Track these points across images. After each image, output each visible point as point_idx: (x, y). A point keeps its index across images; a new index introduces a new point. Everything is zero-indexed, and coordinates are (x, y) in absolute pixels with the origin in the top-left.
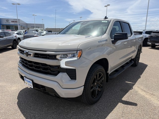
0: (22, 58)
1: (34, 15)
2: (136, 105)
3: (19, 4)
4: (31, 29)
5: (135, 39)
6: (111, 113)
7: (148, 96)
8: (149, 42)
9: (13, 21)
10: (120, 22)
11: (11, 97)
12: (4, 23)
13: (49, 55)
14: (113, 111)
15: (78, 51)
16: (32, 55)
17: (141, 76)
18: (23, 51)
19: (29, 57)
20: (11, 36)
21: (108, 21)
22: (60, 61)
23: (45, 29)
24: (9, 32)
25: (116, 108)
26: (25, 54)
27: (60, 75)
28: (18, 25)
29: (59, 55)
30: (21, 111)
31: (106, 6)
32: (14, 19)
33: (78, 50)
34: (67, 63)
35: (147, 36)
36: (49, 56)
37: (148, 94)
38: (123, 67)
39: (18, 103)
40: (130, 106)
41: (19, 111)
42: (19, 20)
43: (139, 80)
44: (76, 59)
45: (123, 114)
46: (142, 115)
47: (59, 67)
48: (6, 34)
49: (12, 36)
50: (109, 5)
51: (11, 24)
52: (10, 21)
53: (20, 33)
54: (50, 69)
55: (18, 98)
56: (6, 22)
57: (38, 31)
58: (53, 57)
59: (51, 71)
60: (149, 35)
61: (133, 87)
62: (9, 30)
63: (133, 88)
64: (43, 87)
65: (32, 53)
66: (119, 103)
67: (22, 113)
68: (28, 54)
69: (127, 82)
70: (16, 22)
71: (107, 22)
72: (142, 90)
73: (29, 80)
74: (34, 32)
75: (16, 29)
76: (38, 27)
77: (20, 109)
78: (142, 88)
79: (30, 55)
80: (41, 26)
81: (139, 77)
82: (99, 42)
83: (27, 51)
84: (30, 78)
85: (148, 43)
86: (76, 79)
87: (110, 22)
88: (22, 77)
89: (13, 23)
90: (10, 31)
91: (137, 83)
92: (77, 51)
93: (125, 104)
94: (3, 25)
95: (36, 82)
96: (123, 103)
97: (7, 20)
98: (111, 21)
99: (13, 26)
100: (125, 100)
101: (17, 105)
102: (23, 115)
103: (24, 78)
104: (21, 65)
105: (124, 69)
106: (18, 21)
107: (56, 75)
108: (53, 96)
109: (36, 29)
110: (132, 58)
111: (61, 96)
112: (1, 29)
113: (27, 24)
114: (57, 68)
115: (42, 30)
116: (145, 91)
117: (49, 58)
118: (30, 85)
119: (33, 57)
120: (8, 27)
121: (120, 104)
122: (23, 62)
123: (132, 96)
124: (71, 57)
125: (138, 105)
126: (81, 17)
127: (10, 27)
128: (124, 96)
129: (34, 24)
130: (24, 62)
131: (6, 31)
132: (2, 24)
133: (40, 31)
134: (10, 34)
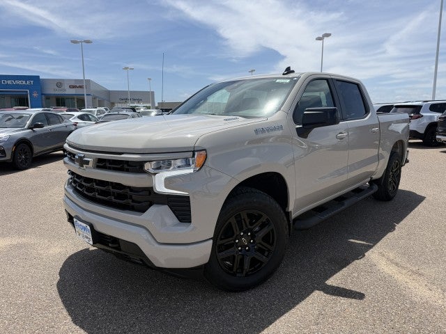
0: (72, 173)
1: (126, 68)
2: (360, 296)
3: (88, 42)
4: (120, 105)
5: (379, 125)
6: (287, 315)
7: (401, 277)
8: (440, 135)
9: (73, 84)
10: (327, 80)
11: (44, 270)
12: (52, 90)
13: (127, 162)
14: (293, 310)
15: (196, 153)
16: (91, 164)
17: (398, 227)
18: (74, 155)
19: (86, 167)
20: (63, 124)
21: (292, 79)
22: (153, 176)
23: (157, 105)
24: (59, 113)
25: (303, 302)
26: (77, 160)
27: (153, 210)
28: (85, 97)
29: (150, 161)
30: (63, 301)
31: (319, 39)
32: (76, 80)
33: (197, 151)
34: (169, 182)
35: (436, 116)
36: (128, 165)
37: (404, 271)
38: (340, 200)
39: (59, 285)
40: (343, 300)
41: (59, 301)
42: (88, 81)
43: (390, 235)
44: (192, 171)
45: (321, 317)
46: (370, 321)
47: (150, 190)
48: (51, 120)
49: (67, 124)
50: (328, 35)
51: (66, 93)
52: (66, 86)
53: (87, 115)
54: (131, 198)
55: (60, 274)
56: (56, 87)
57: (137, 111)
58: (137, 167)
59: (133, 201)
60: (439, 115)
61: (366, 254)
62: (62, 108)
63: (364, 256)
64: (115, 241)
65: (91, 158)
66: (317, 292)
67: (66, 307)
68: (82, 162)
69: (353, 241)
70: (81, 87)
71: (288, 81)
72: (392, 261)
73: (85, 225)
74: (124, 112)
75: (81, 104)
76: (139, 101)
77: (62, 298)
78: (391, 256)
79: (87, 162)
80: (146, 97)
81: (392, 228)
82: (256, 131)
83: (81, 153)
84: (87, 220)
85: (437, 137)
86: (190, 222)
87: (296, 81)
88: (71, 219)
89: (73, 91)
90: (62, 112)
91: (379, 244)
92: (194, 152)
93: (333, 294)
94: (48, 97)
95: (99, 228)
96: (327, 293)
97: (59, 83)
98: (299, 78)
99: (74, 98)
100: (334, 285)
101: (56, 288)
102: (68, 311)
103: (75, 220)
104: (71, 191)
105: (343, 205)
106: (84, 85)
107: (143, 210)
108: (137, 263)
109: (131, 105)
110: (374, 177)
111: (157, 265)
112: (43, 107)
113: (109, 92)
114: (148, 193)
115: (149, 108)
116: (397, 264)
117: (127, 171)
118: (87, 238)
119: (94, 168)
120: (61, 101)
121: (317, 294)
122: (75, 182)
123: (356, 275)
124: (179, 167)
125: (367, 298)
126: (252, 71)
127: (67, 101)
128: (334, 274)
129: (125, 92)
130: (77, 182)
131: (52, 110)
132: (44, 94)
133: (142, 110)
134: (59, 119)
